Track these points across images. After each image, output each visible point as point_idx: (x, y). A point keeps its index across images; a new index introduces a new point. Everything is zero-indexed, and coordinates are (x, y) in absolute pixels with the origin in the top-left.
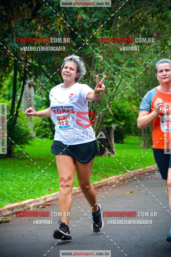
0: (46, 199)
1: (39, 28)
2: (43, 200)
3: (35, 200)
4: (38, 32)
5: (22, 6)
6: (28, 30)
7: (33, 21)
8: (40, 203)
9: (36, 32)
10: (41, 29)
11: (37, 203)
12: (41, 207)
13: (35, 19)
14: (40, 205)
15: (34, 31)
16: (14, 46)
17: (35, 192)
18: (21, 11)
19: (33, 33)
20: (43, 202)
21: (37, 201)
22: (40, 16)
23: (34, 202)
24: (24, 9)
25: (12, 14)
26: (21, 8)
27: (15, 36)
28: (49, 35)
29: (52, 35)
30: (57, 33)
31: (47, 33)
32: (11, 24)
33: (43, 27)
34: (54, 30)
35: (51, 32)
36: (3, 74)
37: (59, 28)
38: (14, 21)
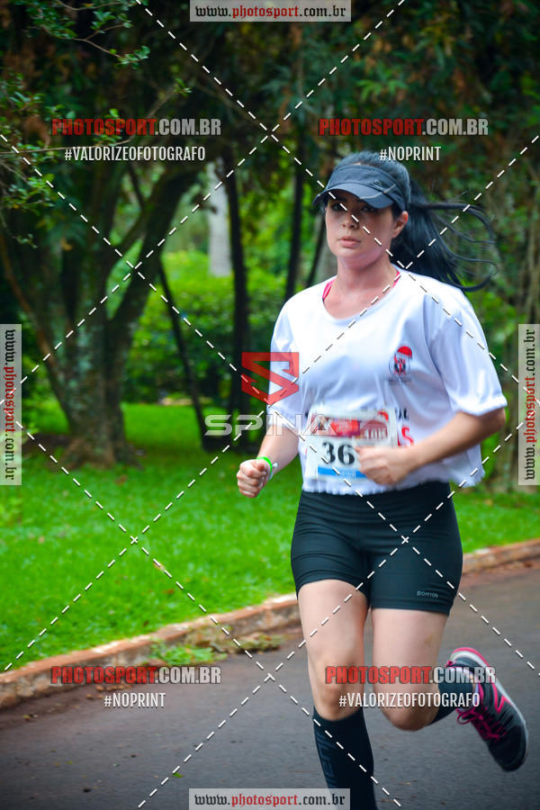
1: (377, 47)
4: (373, 59)
9: (367, 60)
13: (366, 18)
15: (362, 57)
19: (357, 63)
27: (300, 75)
28: (406, 67)
29: (417, 67)
30: (435, 59)
31: (401, 61)
32: (291, 35)
33: (391, 43)
34: (425, 50)
35: (417, 59)
36: (262, 193)
37: (441, 45)
38: (300, 27)
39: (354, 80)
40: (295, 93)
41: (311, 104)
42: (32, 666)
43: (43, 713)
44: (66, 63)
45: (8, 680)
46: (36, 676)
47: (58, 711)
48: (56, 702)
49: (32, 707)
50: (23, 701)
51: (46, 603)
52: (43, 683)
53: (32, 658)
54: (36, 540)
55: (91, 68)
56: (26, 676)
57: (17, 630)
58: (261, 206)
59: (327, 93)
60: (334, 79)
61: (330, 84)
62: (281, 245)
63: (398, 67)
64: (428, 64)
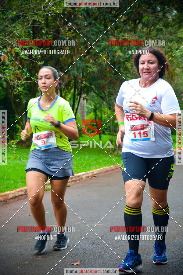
0: (93, 172)
1: (91, 61)
2: (91, 173)
3: (86, 173)
4: (90, 64)
5: (80, 47)
6: (84, 63)
7: (87, 57)
8: (90, 175)
9: (89, 64)
10: (92, 62)
11: (87, 175)
12: (90, 177)
13: (89, 55)
14: (90, 176)
15: (88, 63)
16: (75, 73)
17: (86, 168)
18: (80, 50)
19: (87, 64)
20: (91, 174)
21: (88, 174)
22: (92, 53)
23: (86, 174)
24: (82, 49)
25: (74, 52)
26: (80, 49)
27: (75, 67)
28: (97, 66)
29: (99, 66)
30: (103, 64)
31: (96, 64)
32: (73, 59)
33: (94, 60)
34: (101, 62)
35: (99, 64)
36: (67, 91)
37: (104, 61)
38: (75, 57)
39: (86, 68)
40: (74, 70)
41: (77, 73)
42: (18, 189)
43: (20, 199)
44: (26, 64)
45: (13, 192)
46: (19, 191)
47: (24, 199)
48: (23, 197)
49: (18, 198)
50: (16, 197)
51: (21, 176)
52: (20, 193)
53: (18, 188)
54: (19, 163)
55: (31, 65)
56: (17, 192)
57: (15, 182)
58: (67, 94)
59: (80, 70)
60: (82, 68)
61: (81, 69)
62: (71, 102)
63: (95, 66)
64: (101, 65)
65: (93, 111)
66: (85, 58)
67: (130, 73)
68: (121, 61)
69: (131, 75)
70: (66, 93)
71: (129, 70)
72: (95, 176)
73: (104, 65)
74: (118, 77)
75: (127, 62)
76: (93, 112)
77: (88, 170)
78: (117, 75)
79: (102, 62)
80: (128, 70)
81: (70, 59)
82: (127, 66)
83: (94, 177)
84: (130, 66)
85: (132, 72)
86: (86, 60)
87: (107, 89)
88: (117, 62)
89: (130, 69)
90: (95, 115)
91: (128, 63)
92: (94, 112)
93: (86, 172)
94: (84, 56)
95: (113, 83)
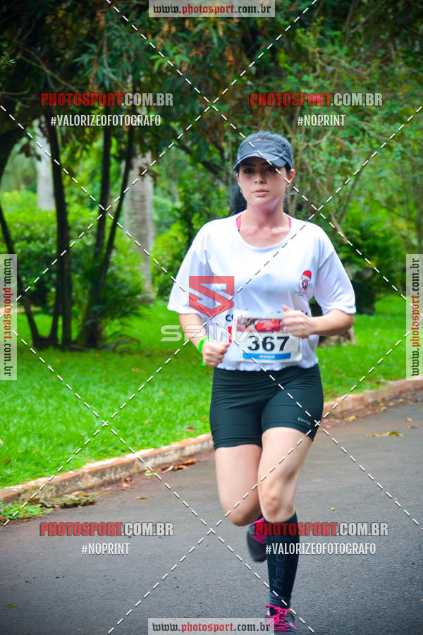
0: (183, 449)
1: (165, 28)
2: (176, 451)
3: (157, 451)
4: (162, 37)
6: (138, 34)
8: (170, 459)
9: (157, 38)
10: (169, 31)
11: (160, 460)
12: (171, 468)
14: (170, 464)
15: (154, 36)
16: (104, 75)
17: (157, 432)
19: (150, 41)
20: (176, 456)
21: (162, 454)
23: (155, 456)
27: (105, 50)
28: (188, 44)
29: (196, 44)
30: (210, 39)
31: (185, 40)
32: (96, 19)
33: (176, 25)
34: (202, 31)
35: (195, 39)
36: (77, 144)
37: (215, 27)
38: (104, 13)
39: (147, 54)
40: (101, 64)
41: (114, 74)
58: (78, 155)
59: (126, 65)
60: (132, 54)
61: (129, 58)
62: (94, 185)
63: (182, 45)
64: (205, 43)
65: (181, 219)
66: (143, 17)
67: (314, 71)
68: (279, 23)
69: (317, 77)
70: (73, 152)
71: (310, 57)
72: (190, 461)
73: (215, 40)
74: (268, 88)
75: (303, 29)
76: (179, 222)
77: (164, 439)
78: (265, 78)
79: (207, 31)
80: (307, 60)
81: (86, 21)
82: (303, 45)
83: (187, 465)
84: (314, 43)
85: (323, 68)
86: (147, 24)
87: (227, 134)
88: (263, 28)
89: (314, 53)
90: (185, 234)
91: (304, 33)
92: (181, 224)
93: (155, 447)
94: (137, 10)
95: (252, 112)
